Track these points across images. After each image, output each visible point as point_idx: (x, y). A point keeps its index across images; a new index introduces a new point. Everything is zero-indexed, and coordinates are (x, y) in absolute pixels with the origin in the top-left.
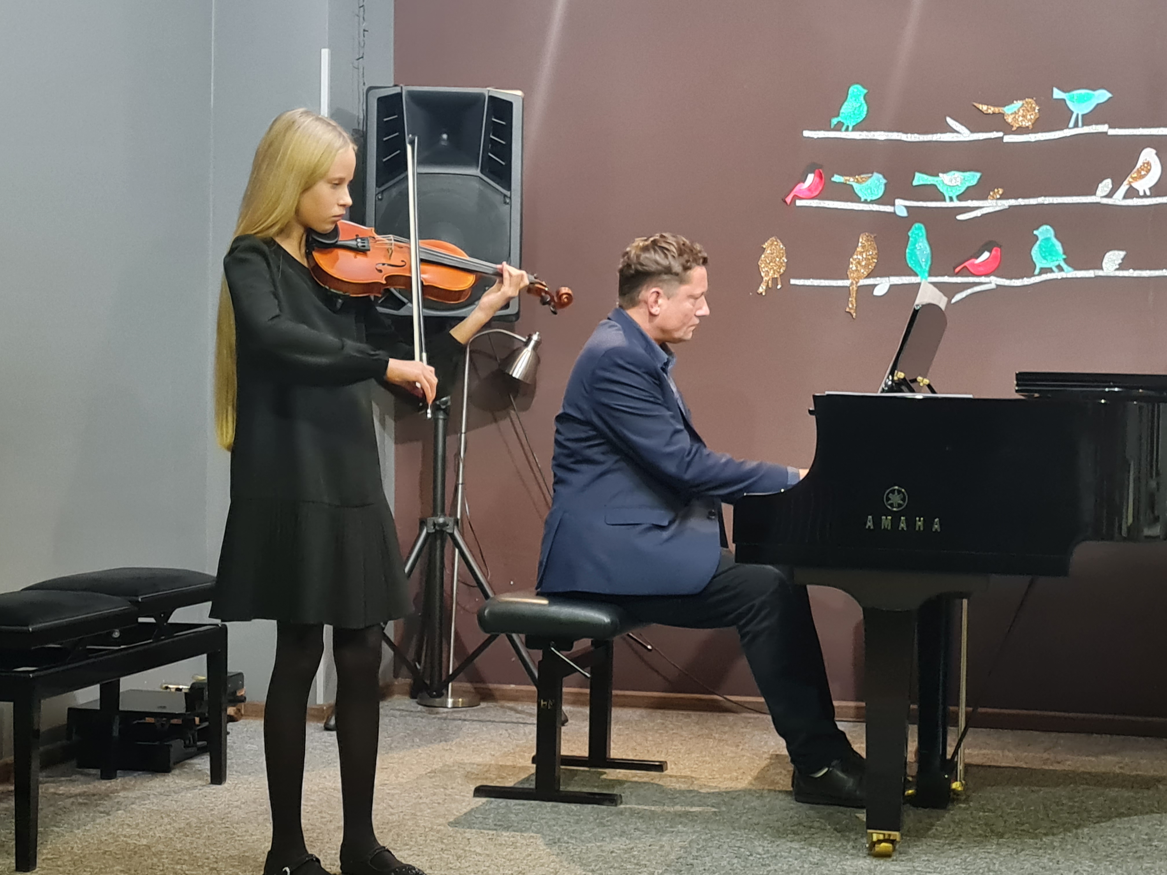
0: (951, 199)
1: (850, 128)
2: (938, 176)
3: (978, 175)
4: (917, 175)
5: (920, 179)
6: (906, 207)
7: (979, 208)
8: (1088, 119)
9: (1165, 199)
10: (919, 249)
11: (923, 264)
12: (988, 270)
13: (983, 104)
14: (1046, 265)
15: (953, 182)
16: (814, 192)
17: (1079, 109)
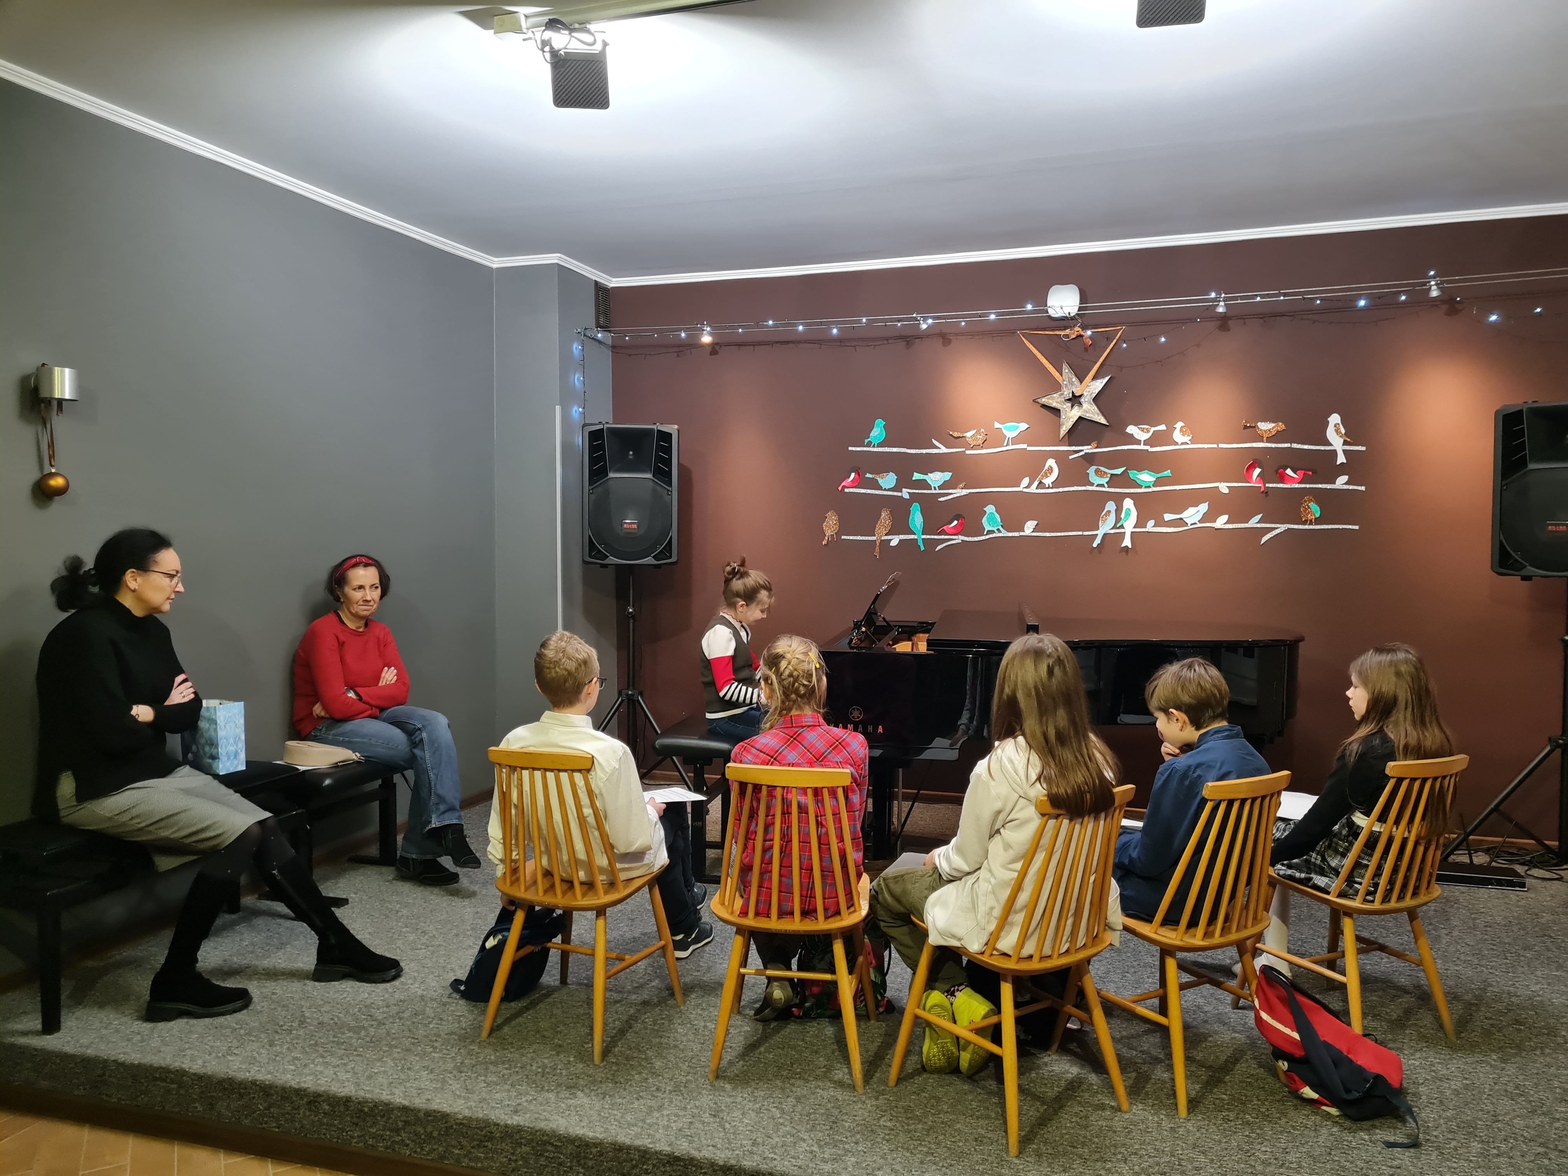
0: (935, 489)
1: (876, 445)
2: (927, 474)
3: (951, 474)
4: (915, 474)
5: (917, 476)
6: (909, 493)
7: (952, 494)
8: (1015, 441)
9: (1061, 490)
10: (917, 519)
11: (919, 526)
12: (957, 531)
13: (954, 431)
14: (991, 529)
15: (936, 478)
16: (856, 484)
17: (1010, 434)
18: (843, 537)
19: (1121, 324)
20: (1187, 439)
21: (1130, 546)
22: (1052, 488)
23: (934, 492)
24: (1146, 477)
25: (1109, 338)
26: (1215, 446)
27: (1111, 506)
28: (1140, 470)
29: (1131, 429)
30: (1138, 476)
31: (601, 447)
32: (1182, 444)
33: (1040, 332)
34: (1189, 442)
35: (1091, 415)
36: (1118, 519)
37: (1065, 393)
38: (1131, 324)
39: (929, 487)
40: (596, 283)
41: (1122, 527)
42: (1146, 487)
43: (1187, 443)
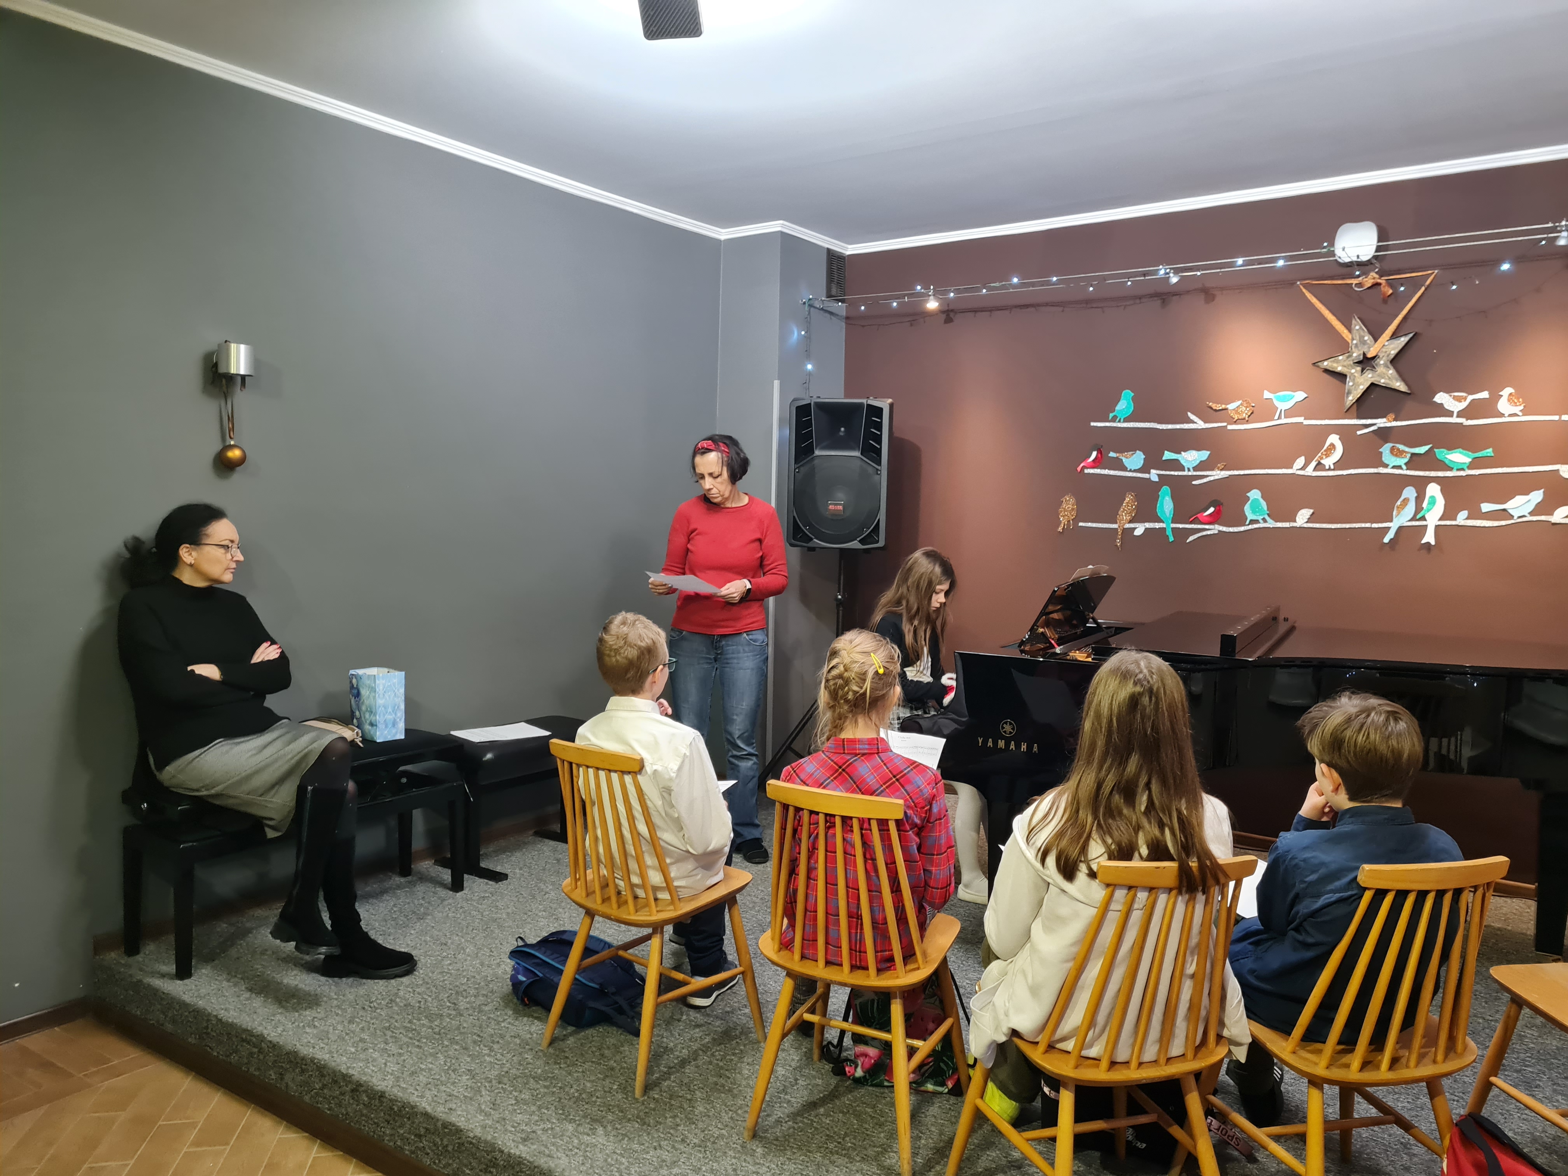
0: (1189, 470)
1: (1122, 420)
2: (1180, 453)
3: (1209, 453)
4: (1166, 452)
5: (1168, 455)
6: (1159, 475)
7: (1207, 476)
8: (1289, 413)
9: (1345, 472)
10: (1166, 505)
11: (1168, 515)
12: (1214, 519)
13: (1214, 403)
14: (1254, 518)
15: (1191, 458)
16: (1096, 464)
17: (1283, 406)
18: (1081, 524)
19: (1433, 267)
20: (1517, 410)
21: (1433, 543)
22: (1334, 470)
23: (1190, 474)
24: (1459, 457)
25: (1415, 284)
26: (1556, 418)
27: (1410, 493)
28: (1451, 448)
29: (1441, 398)
30: (1447, 456)
31: (809, 424)
32: (1510, 415)
33: (1326, 282)
34: (1520, 414)
35: (1388, 381)
36: (1419, 508)
37: (1355, 355)
38: (1443, 267)
39: (1182, 468)
40: (829, 250)
41: (1423, 518)
42: (1458, 470)
43: (1515, 415)
